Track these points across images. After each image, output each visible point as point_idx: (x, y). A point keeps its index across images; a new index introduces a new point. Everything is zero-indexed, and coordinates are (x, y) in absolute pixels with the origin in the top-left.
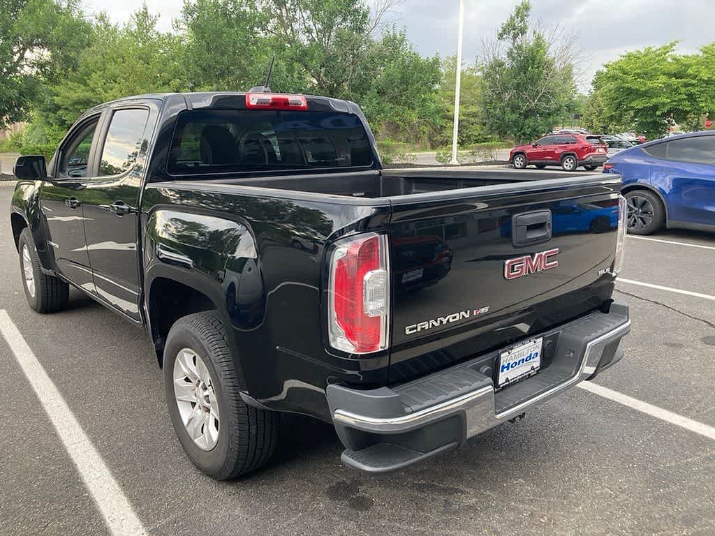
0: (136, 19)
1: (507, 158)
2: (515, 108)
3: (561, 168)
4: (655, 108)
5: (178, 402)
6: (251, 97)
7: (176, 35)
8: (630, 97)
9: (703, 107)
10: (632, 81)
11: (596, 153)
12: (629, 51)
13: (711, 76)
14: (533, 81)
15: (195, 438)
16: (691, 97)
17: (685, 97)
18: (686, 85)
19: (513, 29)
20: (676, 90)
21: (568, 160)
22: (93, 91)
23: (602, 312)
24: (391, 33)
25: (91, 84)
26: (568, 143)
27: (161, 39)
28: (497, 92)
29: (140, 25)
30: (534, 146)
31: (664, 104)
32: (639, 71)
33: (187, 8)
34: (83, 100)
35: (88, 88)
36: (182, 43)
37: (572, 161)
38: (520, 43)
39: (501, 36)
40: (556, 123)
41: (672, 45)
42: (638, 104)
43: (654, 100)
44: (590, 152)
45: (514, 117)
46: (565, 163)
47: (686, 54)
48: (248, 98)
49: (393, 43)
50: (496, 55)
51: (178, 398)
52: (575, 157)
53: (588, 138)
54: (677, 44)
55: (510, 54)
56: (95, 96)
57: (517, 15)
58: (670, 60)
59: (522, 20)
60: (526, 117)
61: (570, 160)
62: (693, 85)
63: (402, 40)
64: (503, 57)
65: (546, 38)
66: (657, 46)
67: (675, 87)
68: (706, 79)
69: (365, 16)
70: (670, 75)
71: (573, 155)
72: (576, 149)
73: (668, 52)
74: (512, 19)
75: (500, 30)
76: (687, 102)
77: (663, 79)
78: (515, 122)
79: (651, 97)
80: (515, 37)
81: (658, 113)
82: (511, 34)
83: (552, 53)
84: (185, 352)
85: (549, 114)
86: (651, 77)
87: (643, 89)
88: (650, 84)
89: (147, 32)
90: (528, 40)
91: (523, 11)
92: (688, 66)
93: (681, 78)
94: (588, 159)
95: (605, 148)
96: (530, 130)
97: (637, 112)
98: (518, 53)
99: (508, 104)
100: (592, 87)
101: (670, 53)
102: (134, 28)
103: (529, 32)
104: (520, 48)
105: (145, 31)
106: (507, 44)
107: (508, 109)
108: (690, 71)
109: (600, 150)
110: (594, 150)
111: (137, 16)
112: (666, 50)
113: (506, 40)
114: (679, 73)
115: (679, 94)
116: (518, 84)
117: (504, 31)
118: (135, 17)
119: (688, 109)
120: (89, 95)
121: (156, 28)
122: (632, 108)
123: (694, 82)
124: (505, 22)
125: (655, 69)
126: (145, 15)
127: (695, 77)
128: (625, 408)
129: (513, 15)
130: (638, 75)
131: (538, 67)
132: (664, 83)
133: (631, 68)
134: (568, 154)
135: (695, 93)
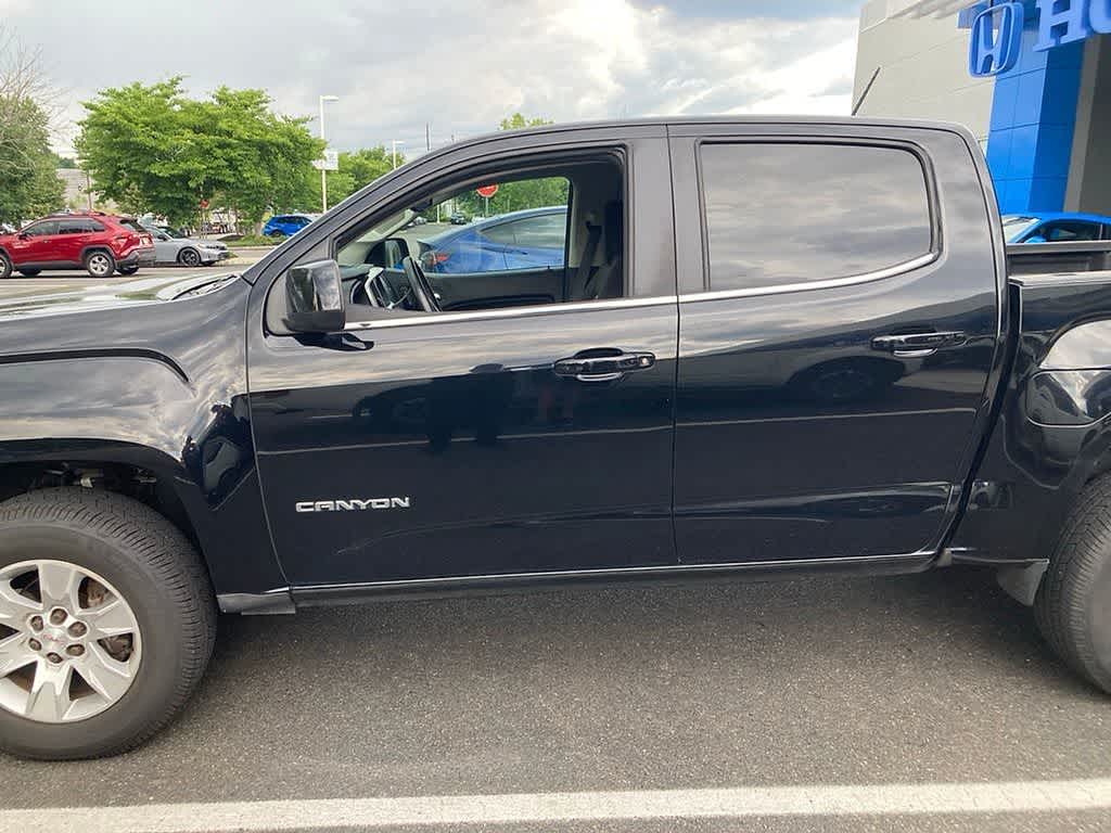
3: (86, 273)
4: (186, 176)
11: (141, 245)
13: (250, 134)
16: (231, 164)
17: (224, 164)
18: (222, 146)
20: (210, 152)
21: (96, 259)
30: (20, 237)
31: (197, 173)
37: (104, 260)
41: (174, 83)
43: (182, 165)
44: (133, 244)
46: (91, 264)
52: (108, 252)
53: (122, 222)
58: (177, 108)
61: (100, 259)
62: (229, 145)
66: (148, 82)
67: (208, 146)
68: (245, 138)
70: (197, 130)
71: (105, 250)
72: (107, 240)
73: (172, 94)
77: (189, 134)
93: (211, 134)
94: (131, 257)
95: (149, 238)
101: (176, 96)
108: (221, 125)
109: (145, 242)
110: (136, 241)
112: (169, 89)
115: (216, 158)
123: (232, 141)
127: (230, 135)
133: (135, 113)
134: (94, 250)
135: (236, 160)
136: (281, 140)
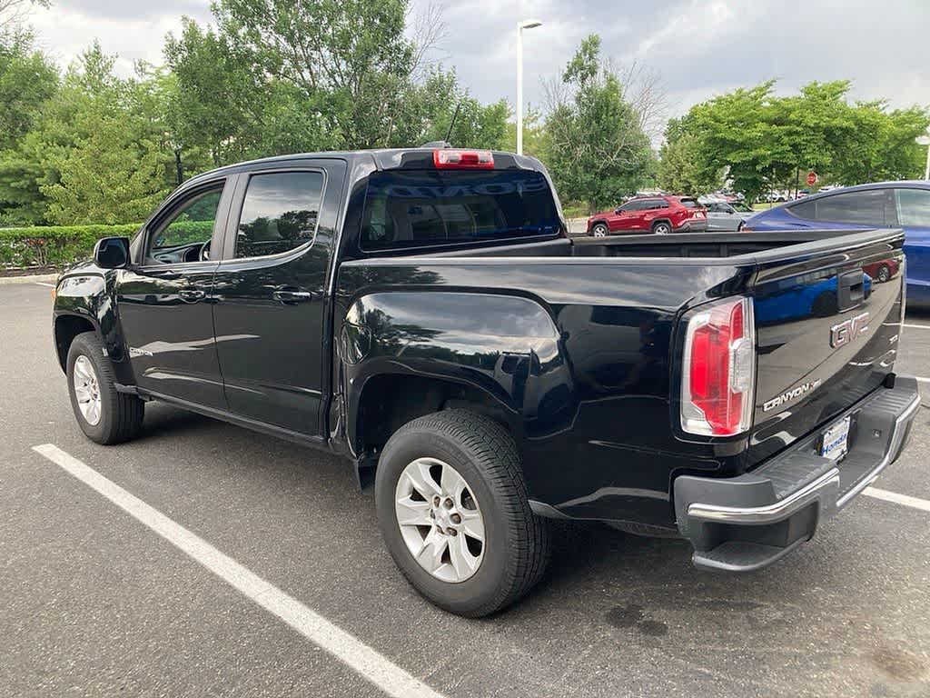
0: (85, 61)
1: (585, 229)
2: (589, 167)
4: (755, 161)
5: (402, 528)
6: (440, 153)
7: (140, 82)
8: (726, 149)
9: (808, 160)
10: (725, 131)
11: (694, 218)
12: (718, 95)
13: (817, 122)
14: (609, 132)
15: (434, 570)
16: (795, 148)
17: (789, 148)
18: (790, 134)
19: (581, 68)
20: (778, 140)
21: (660, 228)
22: (28, 157)
23: (886, 387)
24: (437, 76)
25: (26, 149)
26: (659, 207)
27: (120, 86)
28: (567, 147)
29: (90, 69)
30: (617, 213)
31: (764, 157)
32: (733, 118)
33: (171, 46)
34: (14, 170)
35: (21, 154)
36: (150, 91)
37: (665, 229)
38: (589, 86)
39: (566, 78)
40: (639, 183)
41: (768, 85)
42: (734, 157)
43: (753, 153)
44: (687, 218)
45: (588, 177)
47: (785, 97)
48: (437, 155)
49: (440, 88)
50: (562, 102)
51: (400, 523)
52: (669, 224)
53: (683, 200)
54: (774, 84)
55: (578, 100)
56: (32, 165)
57: (585, 51)
58: (767, 104)
59: (591, 57)
60: (603, 177)
61: (663, 229)
62: (797, 133)
63: (451, 85)
64: (571, 103)
65: (620, 79)
66: (749, 87)
67: (777, 136)
68: (812, 125)
69: (408, 54)
70: (771, 122)
71: (666, 222)
72: (670, 214)
73: (764, 94)
74: (579, 56)
75: (566, 71)
76: (791, 154)
77: (763, 126)
78: (591, 184)
79: (749, 149)
80: (583, 78)
81: (759, 168)
82: (579, 75)
83: (628, 97)
84: (421, 463)
85: (631, 173)
86: (747, 126)
87: (739, 140)
88: (747, 134)
89: (100, 78)
90: (600, 82)
91: (591, 47)
92: (790, 111)
93: (783, 125)
94: (685, 226)
95: (703, 213)
96: (609, 193)
97: (735, 167)
98: (589, 99)
99: (581, 161)
100: (665, 139)
101: (768, 95)
102: (82, 71)
103: (600, 73)
104: (589, 92)
105: (97, 77)
106: (574, 87)
107: (580, 169)
108: (792, 116)
109: (699, 215)
110: (692, 215)
111: (86, 57)
112: (762, 91)
113: (573, 83)
114: (780, 118)
115: (782, 145)
116: (591, 136)
117: (570, 70)
118: (83, 58)
119: (794, 162)
120: (23, 163)
121: (113, 73)
122: (728, 163)
123: (799, 129)
124: (571, 61)
125: (751, 115)
126: (97, 54)
127: (799, 124)
128: (886, 503)
129: (580, 52)
130: (733, 122)
131: (613, 115)
132: (764, 132)
133: (724, 115)
134: (660, 222)
135: (800, 144)
136: (845, 124)
